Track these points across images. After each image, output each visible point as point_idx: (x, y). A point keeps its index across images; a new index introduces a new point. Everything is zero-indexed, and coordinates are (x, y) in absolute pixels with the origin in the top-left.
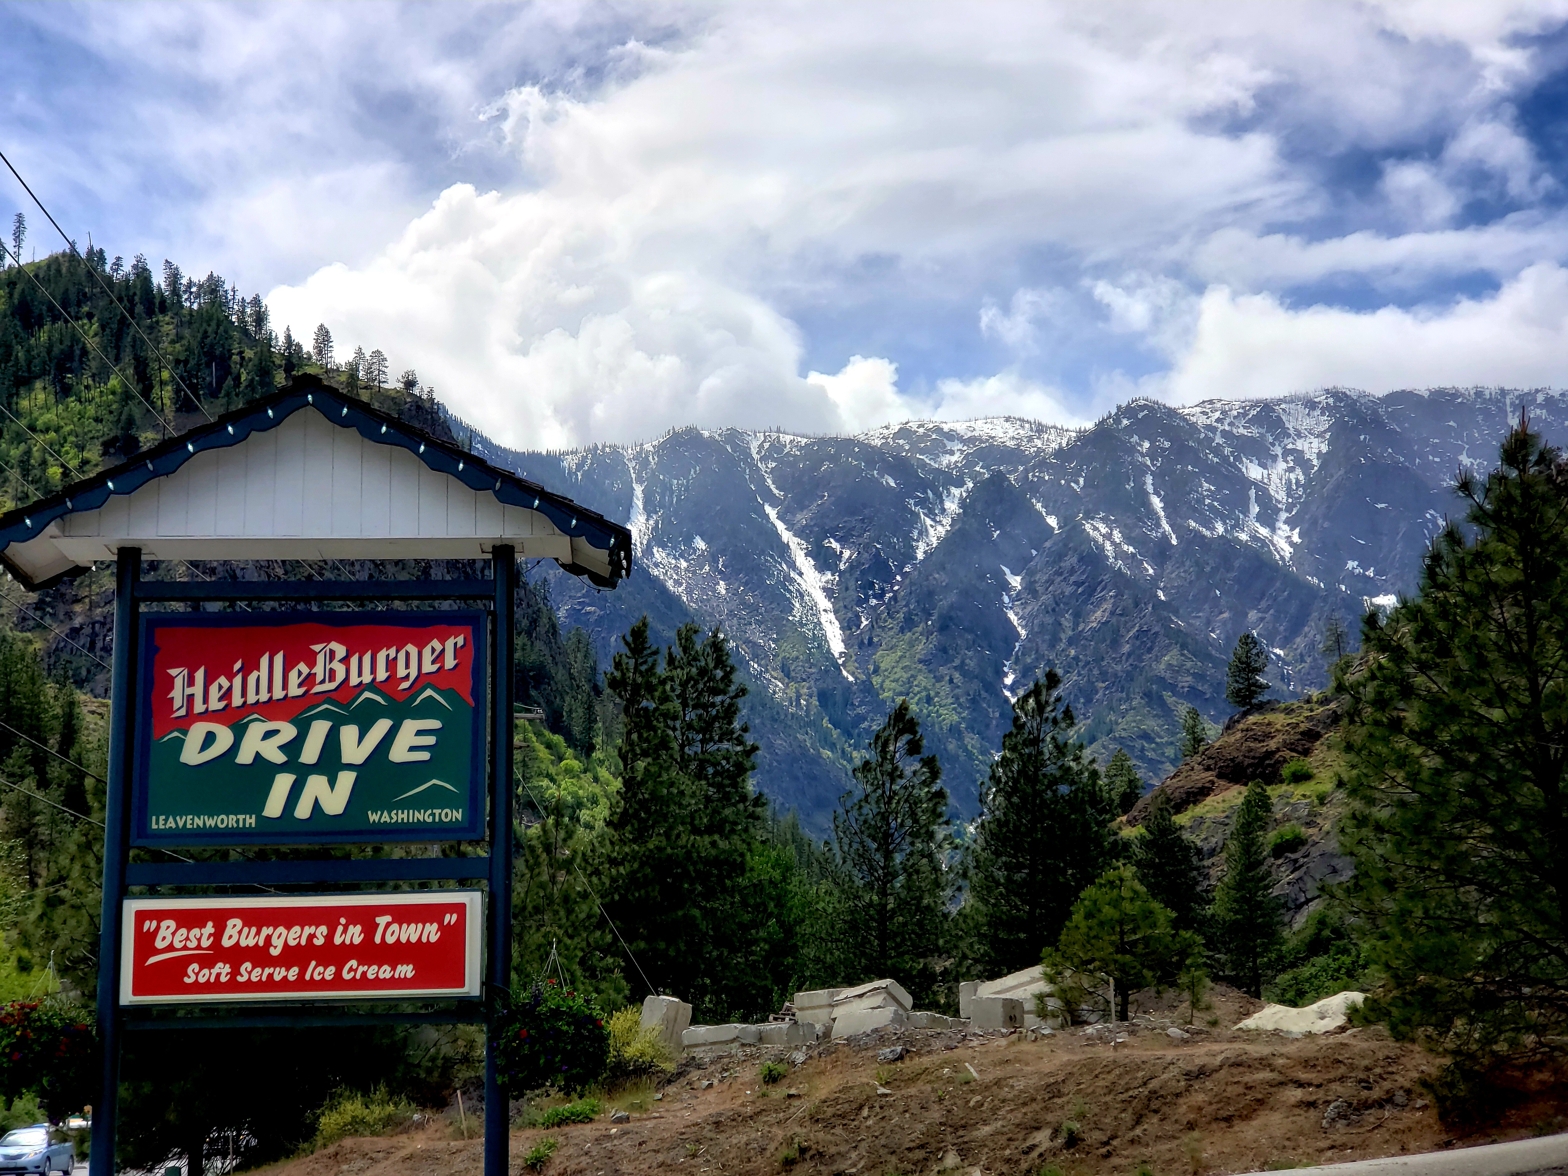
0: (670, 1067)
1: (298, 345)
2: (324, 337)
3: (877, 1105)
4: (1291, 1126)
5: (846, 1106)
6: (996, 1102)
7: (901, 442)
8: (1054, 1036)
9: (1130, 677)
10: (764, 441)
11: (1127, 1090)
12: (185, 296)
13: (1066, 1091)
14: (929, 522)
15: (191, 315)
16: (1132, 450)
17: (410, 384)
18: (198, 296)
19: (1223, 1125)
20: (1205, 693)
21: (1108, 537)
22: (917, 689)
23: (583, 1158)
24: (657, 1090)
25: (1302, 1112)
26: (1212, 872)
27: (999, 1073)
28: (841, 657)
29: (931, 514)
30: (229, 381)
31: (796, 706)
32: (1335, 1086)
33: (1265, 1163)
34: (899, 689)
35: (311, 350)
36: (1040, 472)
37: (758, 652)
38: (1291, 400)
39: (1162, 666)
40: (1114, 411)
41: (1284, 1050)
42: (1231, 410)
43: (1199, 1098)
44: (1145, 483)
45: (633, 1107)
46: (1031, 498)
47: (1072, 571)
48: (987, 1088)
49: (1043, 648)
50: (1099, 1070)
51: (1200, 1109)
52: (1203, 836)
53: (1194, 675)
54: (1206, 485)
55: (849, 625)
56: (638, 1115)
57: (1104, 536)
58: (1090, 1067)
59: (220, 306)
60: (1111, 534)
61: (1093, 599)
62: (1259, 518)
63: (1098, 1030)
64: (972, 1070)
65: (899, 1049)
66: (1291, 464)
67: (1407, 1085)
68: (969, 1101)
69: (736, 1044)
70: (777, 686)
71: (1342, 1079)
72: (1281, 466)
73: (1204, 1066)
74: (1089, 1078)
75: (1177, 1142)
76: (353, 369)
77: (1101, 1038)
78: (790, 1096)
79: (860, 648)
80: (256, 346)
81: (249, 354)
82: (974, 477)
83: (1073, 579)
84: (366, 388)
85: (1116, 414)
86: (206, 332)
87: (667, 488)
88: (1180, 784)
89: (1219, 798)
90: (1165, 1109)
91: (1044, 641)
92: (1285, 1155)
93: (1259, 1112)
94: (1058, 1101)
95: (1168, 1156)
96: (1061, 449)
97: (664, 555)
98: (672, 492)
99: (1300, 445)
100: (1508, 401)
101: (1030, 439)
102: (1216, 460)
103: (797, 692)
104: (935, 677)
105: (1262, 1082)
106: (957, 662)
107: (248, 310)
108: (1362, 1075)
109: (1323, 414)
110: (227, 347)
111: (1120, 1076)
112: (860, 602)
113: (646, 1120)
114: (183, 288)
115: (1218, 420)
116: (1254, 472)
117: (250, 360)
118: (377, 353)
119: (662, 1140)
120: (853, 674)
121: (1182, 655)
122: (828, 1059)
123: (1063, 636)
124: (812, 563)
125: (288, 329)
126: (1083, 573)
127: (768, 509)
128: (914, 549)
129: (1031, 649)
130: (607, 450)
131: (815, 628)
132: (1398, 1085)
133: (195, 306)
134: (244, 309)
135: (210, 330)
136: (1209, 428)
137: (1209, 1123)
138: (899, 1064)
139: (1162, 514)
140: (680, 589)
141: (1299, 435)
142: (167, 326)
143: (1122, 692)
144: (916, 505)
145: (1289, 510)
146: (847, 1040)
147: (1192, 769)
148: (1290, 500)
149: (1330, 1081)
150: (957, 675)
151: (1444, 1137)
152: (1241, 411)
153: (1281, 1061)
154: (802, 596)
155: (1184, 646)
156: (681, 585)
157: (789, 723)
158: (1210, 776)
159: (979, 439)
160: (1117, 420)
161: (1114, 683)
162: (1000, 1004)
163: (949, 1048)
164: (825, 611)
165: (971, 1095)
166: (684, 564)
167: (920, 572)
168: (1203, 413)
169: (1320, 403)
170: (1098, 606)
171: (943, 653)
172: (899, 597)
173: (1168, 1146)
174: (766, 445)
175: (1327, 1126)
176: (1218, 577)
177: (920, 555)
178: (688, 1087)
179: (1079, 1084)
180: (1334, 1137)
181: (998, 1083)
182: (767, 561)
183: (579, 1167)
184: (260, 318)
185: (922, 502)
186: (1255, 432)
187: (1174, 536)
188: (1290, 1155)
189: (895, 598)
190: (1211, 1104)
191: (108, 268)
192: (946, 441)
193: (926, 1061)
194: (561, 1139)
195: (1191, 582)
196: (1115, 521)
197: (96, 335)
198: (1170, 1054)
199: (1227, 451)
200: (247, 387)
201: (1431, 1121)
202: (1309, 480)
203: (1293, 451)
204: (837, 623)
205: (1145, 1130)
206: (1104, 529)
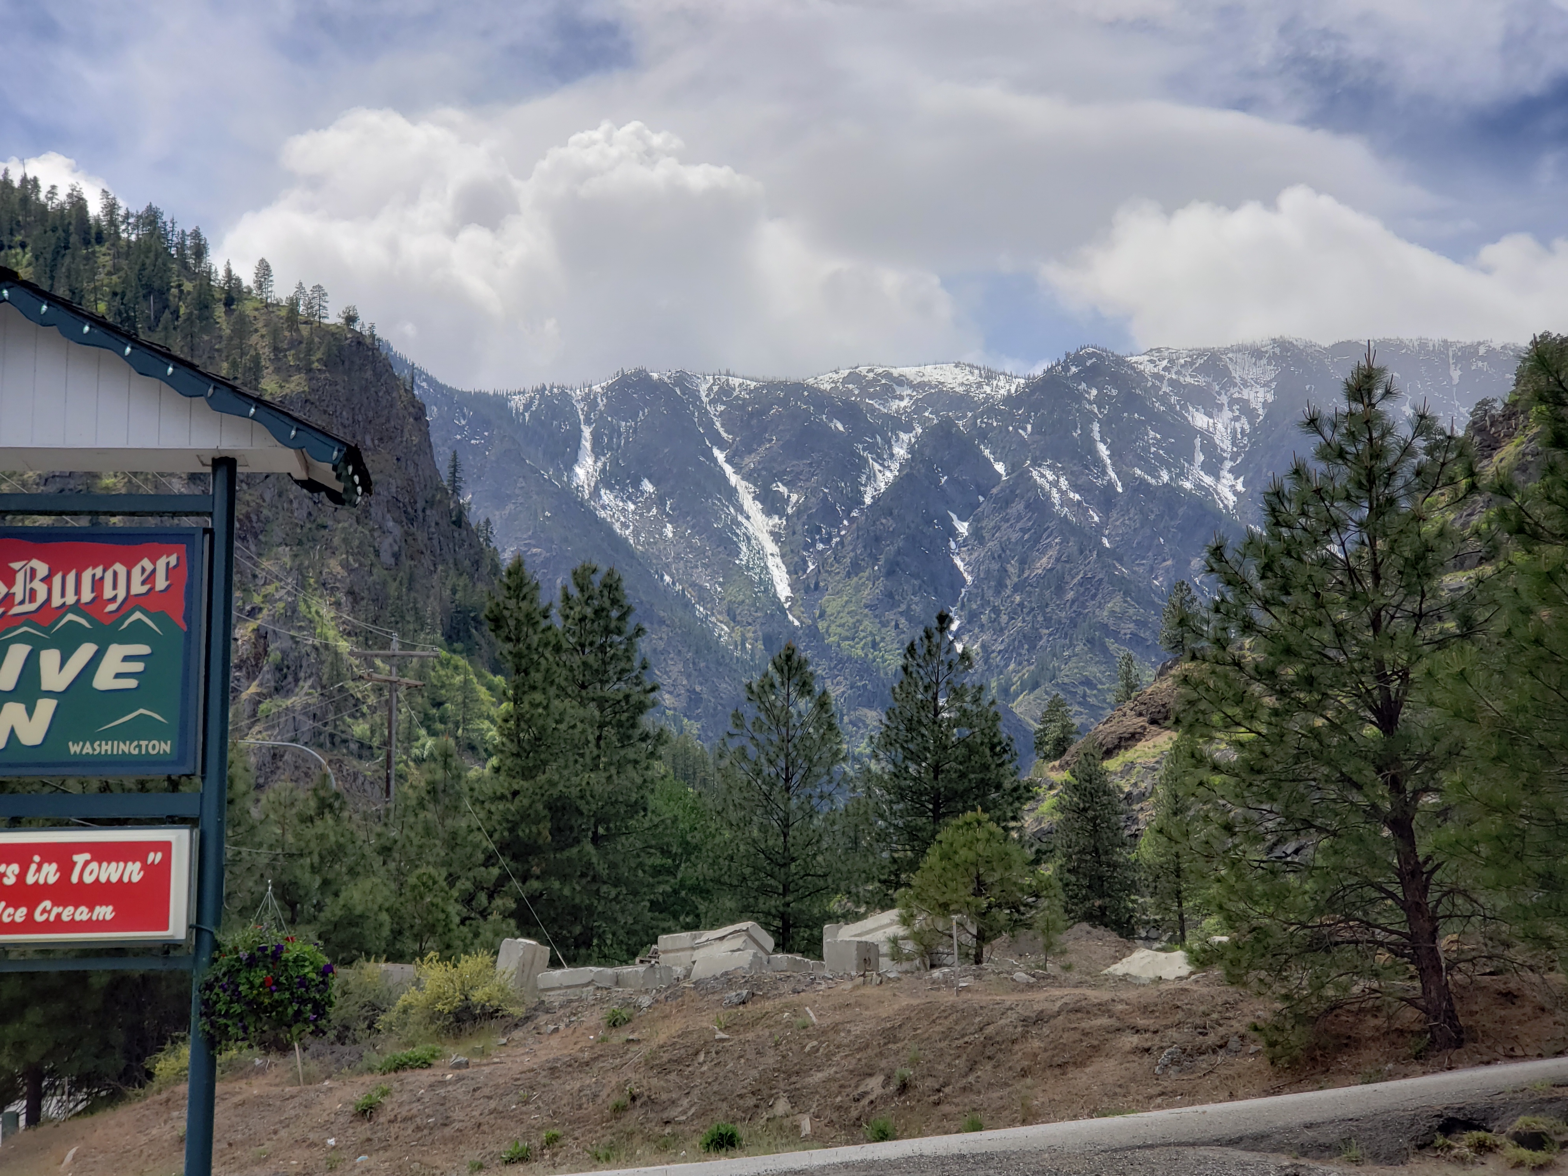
0: (518, 1011)
1: (238, 280)
2: (264, 271)
3: (713, 1050)
4: (1124, 1073)
5: (682, 1051)
6: (831, 1048)
7: (851, 386)
8: (899, 979)
9: (1074, 624)
10: (713, 384)
11: (963, 1036)
12: (123, 227)
13: (900, 1035)
14: (877, 467)
15: (129, 247)
16: (1079, 397)
17: (351, 319)
18: (136, 227)
19: (1057, 1071)
20: (1147, 640)
21: (1055, 484)
22: (863, 634)
23: (415, 1105)
24: (504, 1034)
25: (1136, 1059)
26: (1140, 816)
27: (838, 1017)
28: (787, 601)
29: (879, 458)
30: (167, 315)
31: (741, 650)
32: (1173, 1033)
33: (1095, 1110)
34: (845, 633)
35: (252, 285)
36: (988, 418)
37: (703, 596)
38: (1240, 349)
39: (1105, 613)
40: (1062, 358)
41: (1124, 995)
42: (1178, 359)
43: (1036, 1044)
44: (1092, 431)
45: (475, 1052)
46: (979, 445)
47: (1019, 518)
48: (824, 1033)
49: (989, 594)
50: (936, 1015)
51: (1035, 1055)
52: (1133, 781)
53: (1136, 622)
54: (1152, 434)
55: (795, 569)
56: (478, 1060)
57: (1050, 483)
58: (928, 1012)
59: (159, 238)
60: (1058, 481)
61: (1039, 546)
62: (1203, 467)
63: (944, 974)
64: (812, 1014)
65: (745, 992)
66: (1237, 413)
67: (1243, 1030)
68: (805, 1046)
69: (591, 988)
70: (722, 629)
71: (1178, 1025)
72: (1227, 414)
73: (1042, 1011)
74: (926, 1023)
75: (1008, 1089)
76: (293, 304)
77: (947, 982)
78: (629, 1041)
79: (806, 592)
80: (195, 279)
81: (188, 286)
82: (923, 422)
83: (1019, 526)
84: (306, 323)
85: (1065, 361)
86: (144, 264)
87: (615, 431)
88: (1113, 729)
89: (1150, 743)
90: (1000, 1056)
91: (989, 588)
92: (1115, 1102)
93: (1094, 1059)
94: (893, 1047)
95: (1000, 1103)
96: (1009, 394)
97: (612, 497)
98: (620, 435)
99: (1246, 394)
100: (1451, 354)
101: (979, 385)
102: (1162, 408)
103: (743, 635)
104: (880, 622)
105: (1100, 1028)
106: (903, 607)
107: (188, 243)
108: (1198, 1021)
109: (1269, 363)
110: (166, 280)
111: (956, 1022)
112: (807, 546)
113: (485, 1065)
114: (120, 219)
115: (1165, 369)
116: (1200, 420)
117: (189, 293)
118: (318, 288)
119: (497, 1086)
120: (798, 619)
121: (1125, 602)
122: (674, 1003)
123: (1008, 582)
124: (760, 506)
125: (228, 263)
126: (1029, 519)
127: (716, 452)
128: (861, 494)
129: (976, 595)
130: (555, 390)
131: (762, 572)
132: (1233, 1030)
133: (133, 238)
134: (184, 241)
135: (148, 261)
136: (1157, 376)
137: (1044, 1070)
138: (741, 1008)
139: (1109, 461)
140: (627, 532)
141: (1245, 384)
142: (104, 256)
143: (1065, 638)
144: (864, 450)
145: (1233, 459)
146: (694, 983)
147: (1125, 715)
148: (1235, 449)
149: (1167, 1027)
150: (903, 621)
151: (1274, 1083)
152: (1188, 359)
153: (1120, 1007)
154: (749, 539)
155: (1127, 593)
156: (628, 527)
157: (734, 667)
158: (1142, 721)
159: (929, 384)
160: (1066, 368)
161: (1057, 629)
162: (854, 947)
163: (796, 992)
164: (772, 555)
165: (807, 1041)
166: (631, 507)
167: (867, 516)
168: (1151, 361)
169: (1266, 352)
170: (1043, 553)
171: (890, 598)
172: (846, 542)
173: (999, 1094)
174: (716, 388)
175: (1159, 1072)
176: (1162, 525)
177: (868, 500)
178: (535, 1032)
179: (915, 1029)
180: (1165, 1084)
181: (835, 1028)
182: (714, 504)
183: (410, 1114)
184: (200, 251)
185: (871, 448)
186: (1201, 381)
187: (1119, 484)
188: (1120, 1102)
189: (841, 543)
190: (1046, 1050)
191: (42, 196)
192: (895, 386)
193: (768, 1005)
194: (396, 1085)
195: (1135, 529)
196: (1062, 468)
197: (29, 264)
198: (1010, 999)
199: (1173, 399)
200: (185, 321)
201: (1262, 1067)
202: (1254, 429)
203: (1238, 401)
204: (784, 568)
205: (979, 1077)
206: (1051, 476)
